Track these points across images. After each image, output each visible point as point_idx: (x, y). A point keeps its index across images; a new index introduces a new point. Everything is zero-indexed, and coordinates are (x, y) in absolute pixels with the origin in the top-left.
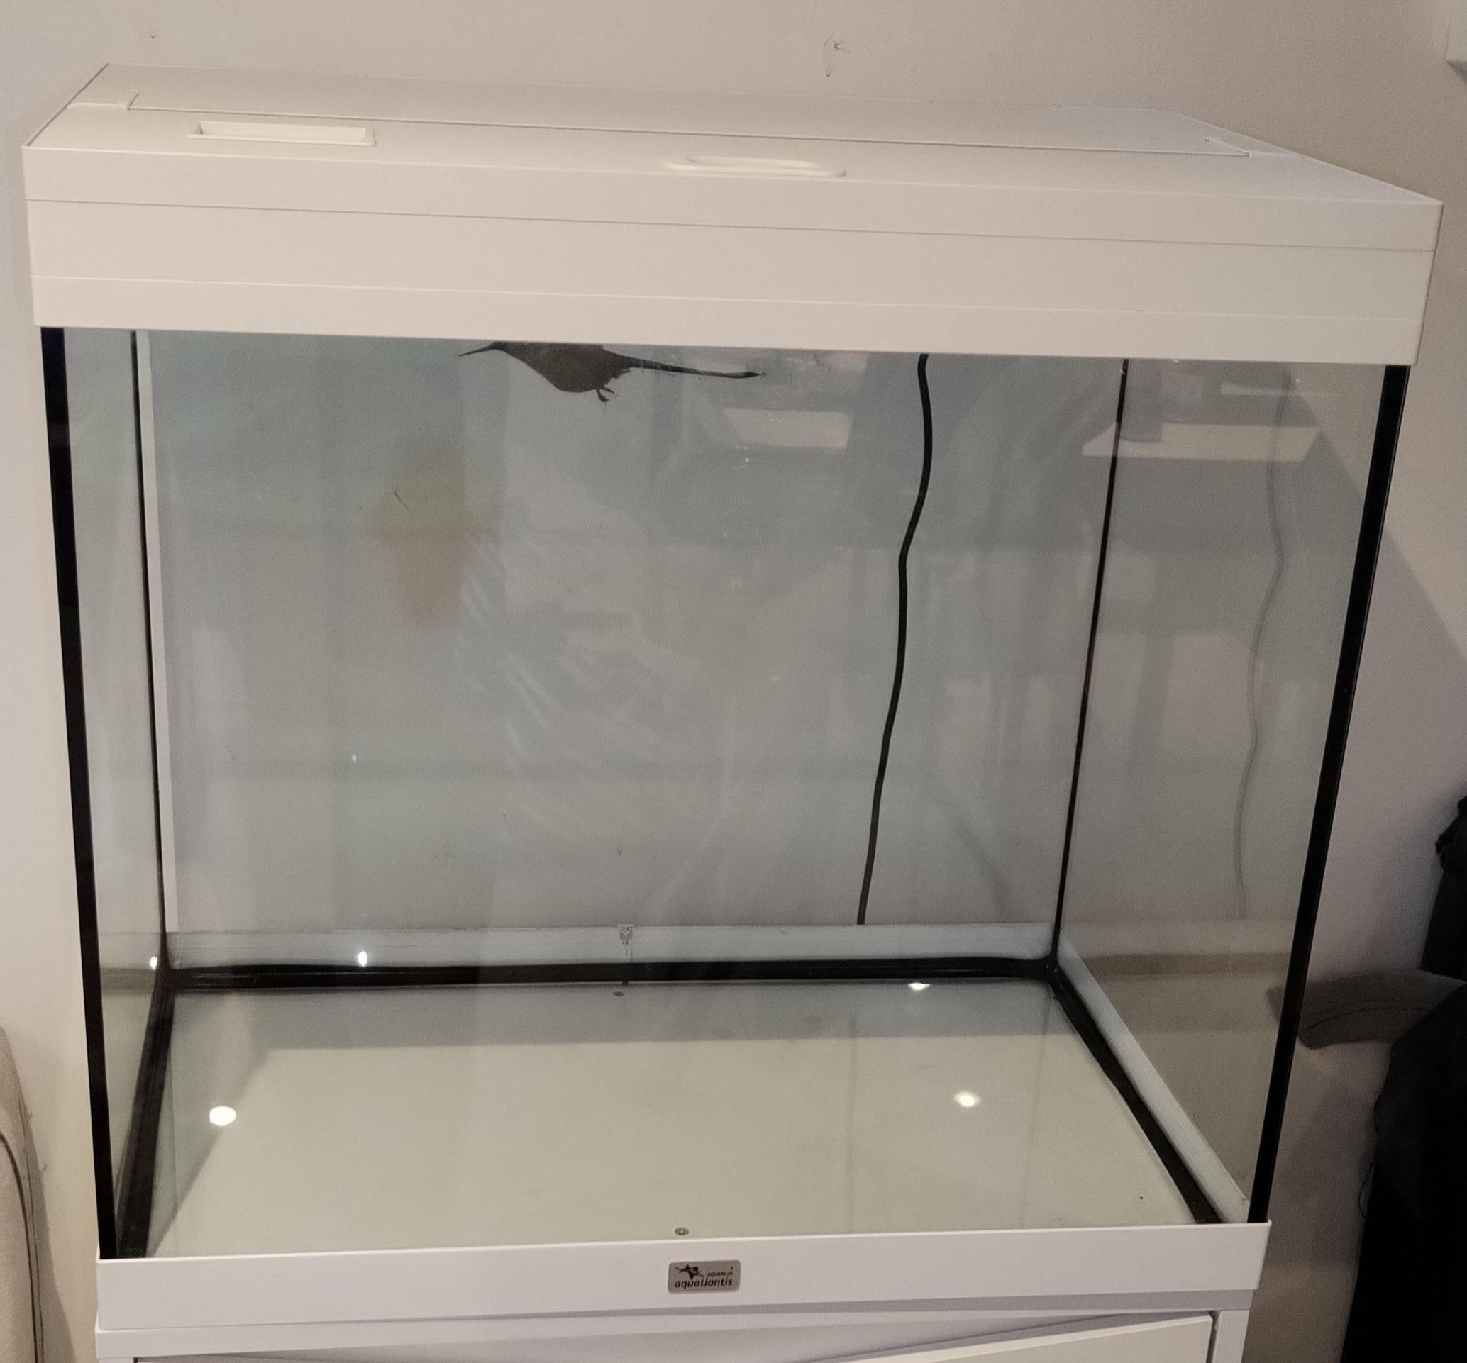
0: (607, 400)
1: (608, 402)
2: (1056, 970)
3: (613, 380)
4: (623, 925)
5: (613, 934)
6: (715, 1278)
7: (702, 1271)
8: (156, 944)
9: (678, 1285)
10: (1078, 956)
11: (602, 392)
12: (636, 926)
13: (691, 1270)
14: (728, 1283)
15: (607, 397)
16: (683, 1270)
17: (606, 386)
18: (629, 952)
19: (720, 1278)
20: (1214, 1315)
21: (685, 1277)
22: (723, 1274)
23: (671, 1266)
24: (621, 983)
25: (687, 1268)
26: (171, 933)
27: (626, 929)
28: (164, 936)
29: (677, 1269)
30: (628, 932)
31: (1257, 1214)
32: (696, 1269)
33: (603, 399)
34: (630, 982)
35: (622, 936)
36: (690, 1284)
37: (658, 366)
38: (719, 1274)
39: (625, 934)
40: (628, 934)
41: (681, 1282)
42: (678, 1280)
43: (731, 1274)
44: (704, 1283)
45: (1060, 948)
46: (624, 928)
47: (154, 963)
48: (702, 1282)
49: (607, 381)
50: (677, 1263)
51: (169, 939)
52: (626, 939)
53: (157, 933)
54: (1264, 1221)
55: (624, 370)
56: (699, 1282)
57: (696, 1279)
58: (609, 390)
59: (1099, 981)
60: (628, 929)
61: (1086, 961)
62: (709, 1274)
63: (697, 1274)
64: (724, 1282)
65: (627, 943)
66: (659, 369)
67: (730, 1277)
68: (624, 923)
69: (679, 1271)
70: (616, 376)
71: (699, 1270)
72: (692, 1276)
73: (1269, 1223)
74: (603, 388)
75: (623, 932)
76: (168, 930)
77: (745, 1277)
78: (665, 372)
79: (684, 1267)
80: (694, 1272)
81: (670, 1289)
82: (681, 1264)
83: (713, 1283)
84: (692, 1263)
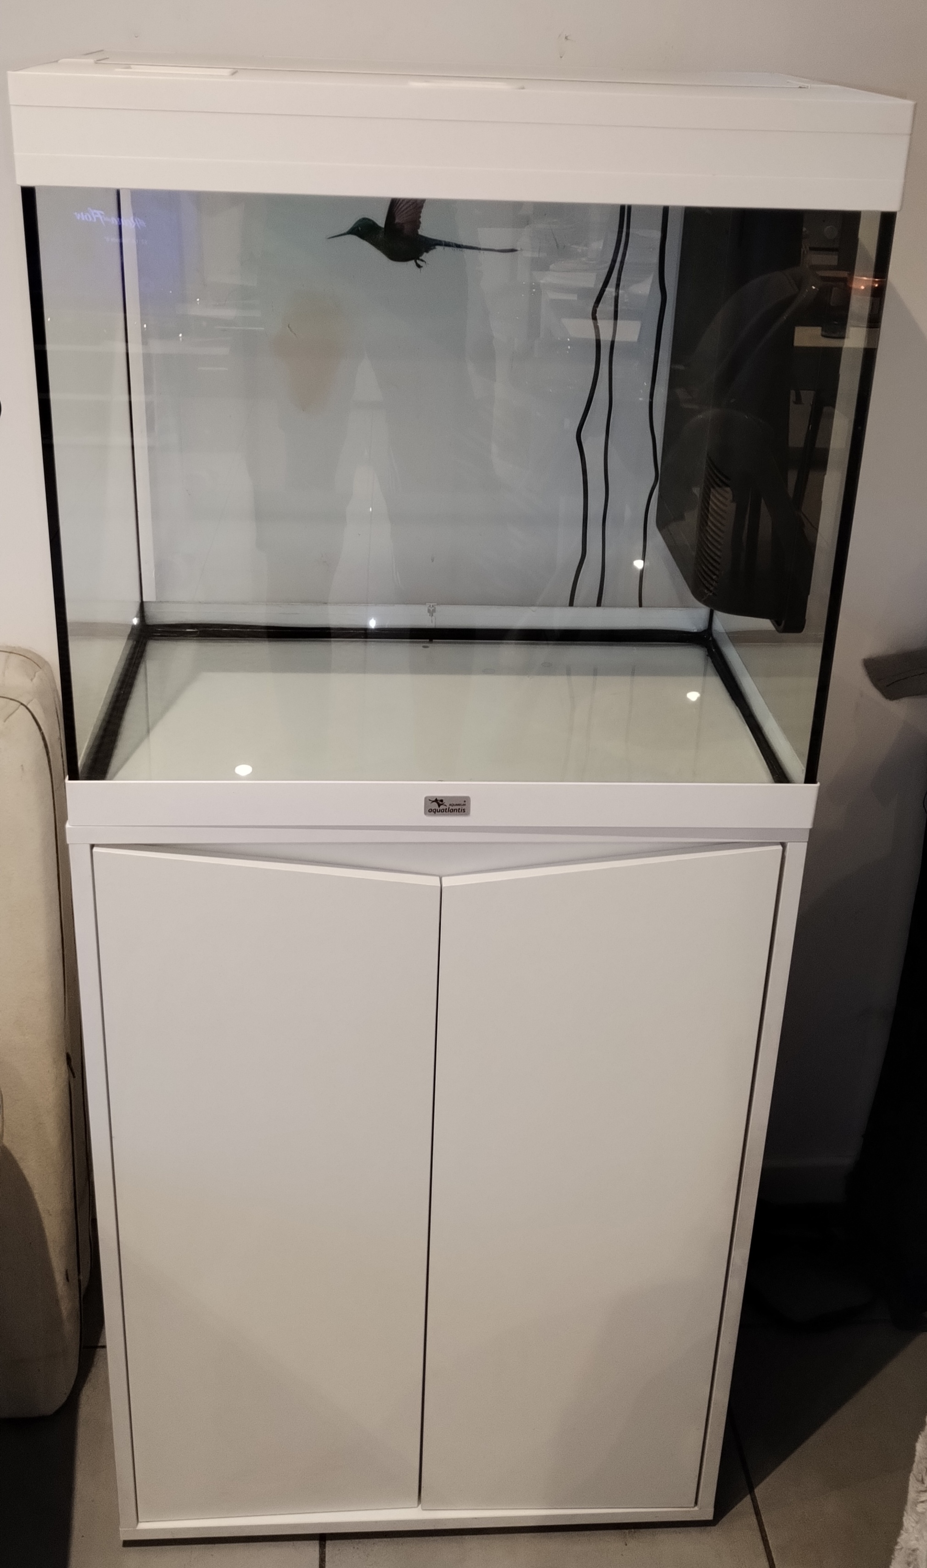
0: (422, 267)
1: (422, 269)
2: (711, 639)
3: (425, 254)
4: (430, 604)
5: (424, 609)
6: (454, 808)
7: (446, 802)
8: (136, 608)
9: (430, 811)
10: (724, 631)
11: (418, 262)
12: (438, 604)
13: (439, 802)
14: (463, 811)
15: (421, 265)
16: (433, 801)
17: (421, 258)
18: (434, 620)
19: (457, 807)
20: (783, 845)
21: (435, 806)
22: (459, 805)
23: (426, 798)
24: (428, 640)
25: (436, 801)
26: (147, 602)
27: (431, 606)
28: (142, 604)
29: (430, 800)
30: (433, 608)
31: (810, 778)
32: (442, 801)
33: (419, 266)
34: (434, 640)
35: (429, 611)
36: (438, 810)
37: (454, 245)
38: (457, 805)
39: (431, 610)
40: (433, 610)
41: (433, 809)
42: (430, 808)
43: (464, 805)
44: (447, 810)
45: (713, 624)
46: (430, 606)
47: (135, 621)
48: (446, 809)
49: (421, 254)
50: (429, 797)
51: (145, 605)
52: (431, 612)
53: (138, 602)
54: (814, 782)
55: (432, 247)
56: (444, 810)
57: (442, 807)
58: (422, 260)
59: (734, 646)
60: (433, 606)
61: (727, 633)
62: (450, 805)
63: (442, 804)
64: (460, 810)
65: (432, 615)
66: (454, 247)
67: (463, 807)
68: (431, 603)
69: (431, 802)
70: (427, 251)
71: (444, 801)
72: (439, 805)
73: (818, 785)
74: (419, 259)
75: (430, 608)
76: (144, 600)
77: (474, 806)
78: (459, 249)
79: (434, 799)
80: (441, 803)
81: (425, 813)
82: (432, 797)
83: (453, 811)
84: (439, 797)
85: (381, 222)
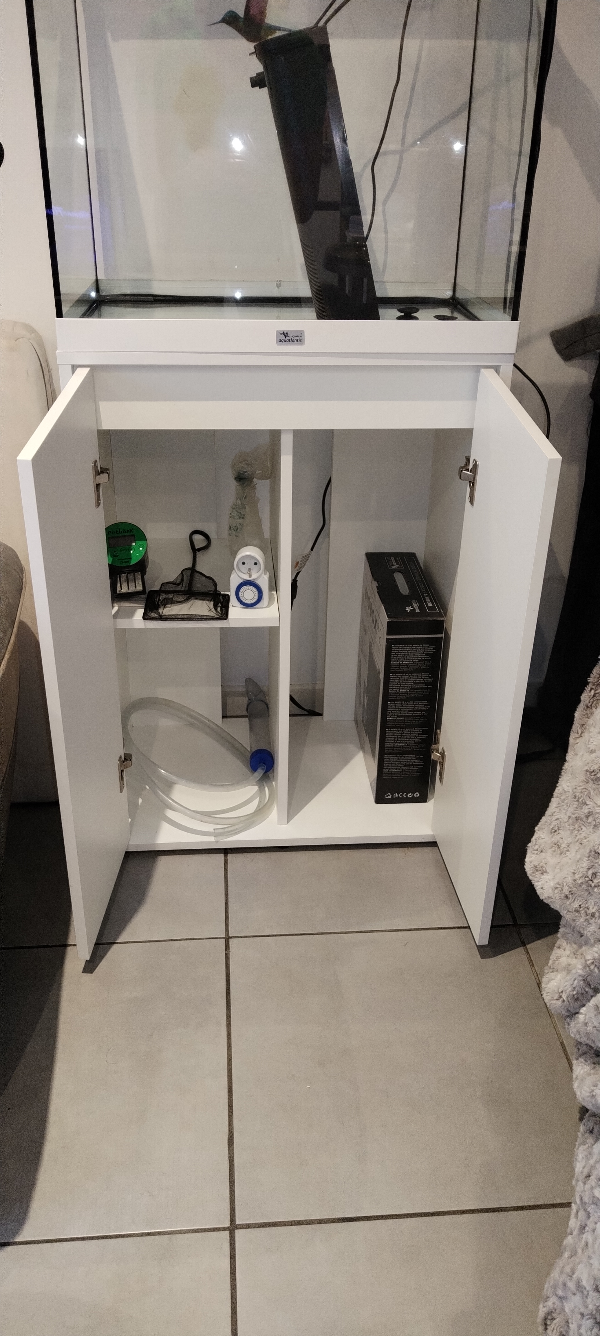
2: (454, 301)
4: (277, 279)
5: (273, 284)
6: (295, 338)
7: (290, 335)
9: (280, 341)
12: (283, 281)
13: (285, 334)
16: (282, 334)
19: (297, 338)
21: (283, 337)
22: (297, 336)
23: (277, 332)
28: (97, 281)
32: (287, 333)
36: (285, 340)
38: (296, 336)
40: (279, 284)
41: (281, 339)
43: (301, 336)
44: (290, 341)
50: (279, 331)
54: (516, 321)
56: (288, 340)
57: (287, 338)
60: (279, 281)
62: (292, 336)
64: (299, 341)
65: (279, 288)
67: (301, 338)
69: (280, 334)
72: (285, 337)
73: (519, 322)
76: (98, 278)
77: (307, 338)
79: (282, 333)
80: (286, 335)
81: (277, 343)
82: (281, 331)
83: (294, 341)
84: (285, 331)
85: (241, 14)
